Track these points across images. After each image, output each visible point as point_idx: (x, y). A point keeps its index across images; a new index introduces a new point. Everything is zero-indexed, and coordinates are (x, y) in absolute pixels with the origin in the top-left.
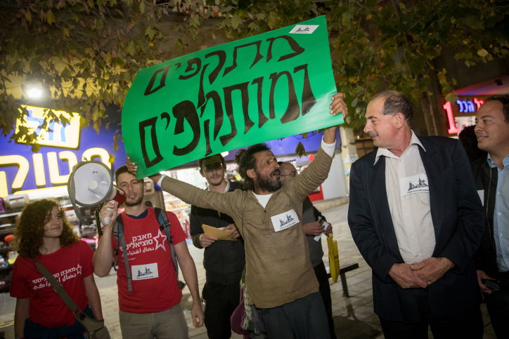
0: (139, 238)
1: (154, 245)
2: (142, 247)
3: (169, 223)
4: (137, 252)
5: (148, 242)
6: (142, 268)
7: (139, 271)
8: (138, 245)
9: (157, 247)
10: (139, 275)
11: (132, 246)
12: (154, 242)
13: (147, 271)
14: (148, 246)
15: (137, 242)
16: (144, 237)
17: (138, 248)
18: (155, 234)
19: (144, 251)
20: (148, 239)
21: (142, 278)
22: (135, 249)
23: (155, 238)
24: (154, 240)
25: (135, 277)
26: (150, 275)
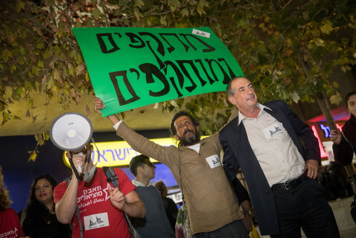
0: (89, 191)
1: (104, 196)
2: (92, 199)
3: (117, 177)
4: (88, 204)
5: (98, 194)
6: (93, 218)
7: (90, 221)
8: (88, 197)
9: (107, 198)
10: (91, 225)
11: (83, 198)
12: (104, 193)
13: (98, 220)
14: (98, 198)
15: (88, 194)
16: (94, 189)
17: (89, 200)
18: (104, 187)
19: (94, 202)
20: (98, 191)
21: (93, 227)
22: (86, 201)
23: (104, 190)
24: (103, 192)
25: (87, 228)
26: (102, 224)
